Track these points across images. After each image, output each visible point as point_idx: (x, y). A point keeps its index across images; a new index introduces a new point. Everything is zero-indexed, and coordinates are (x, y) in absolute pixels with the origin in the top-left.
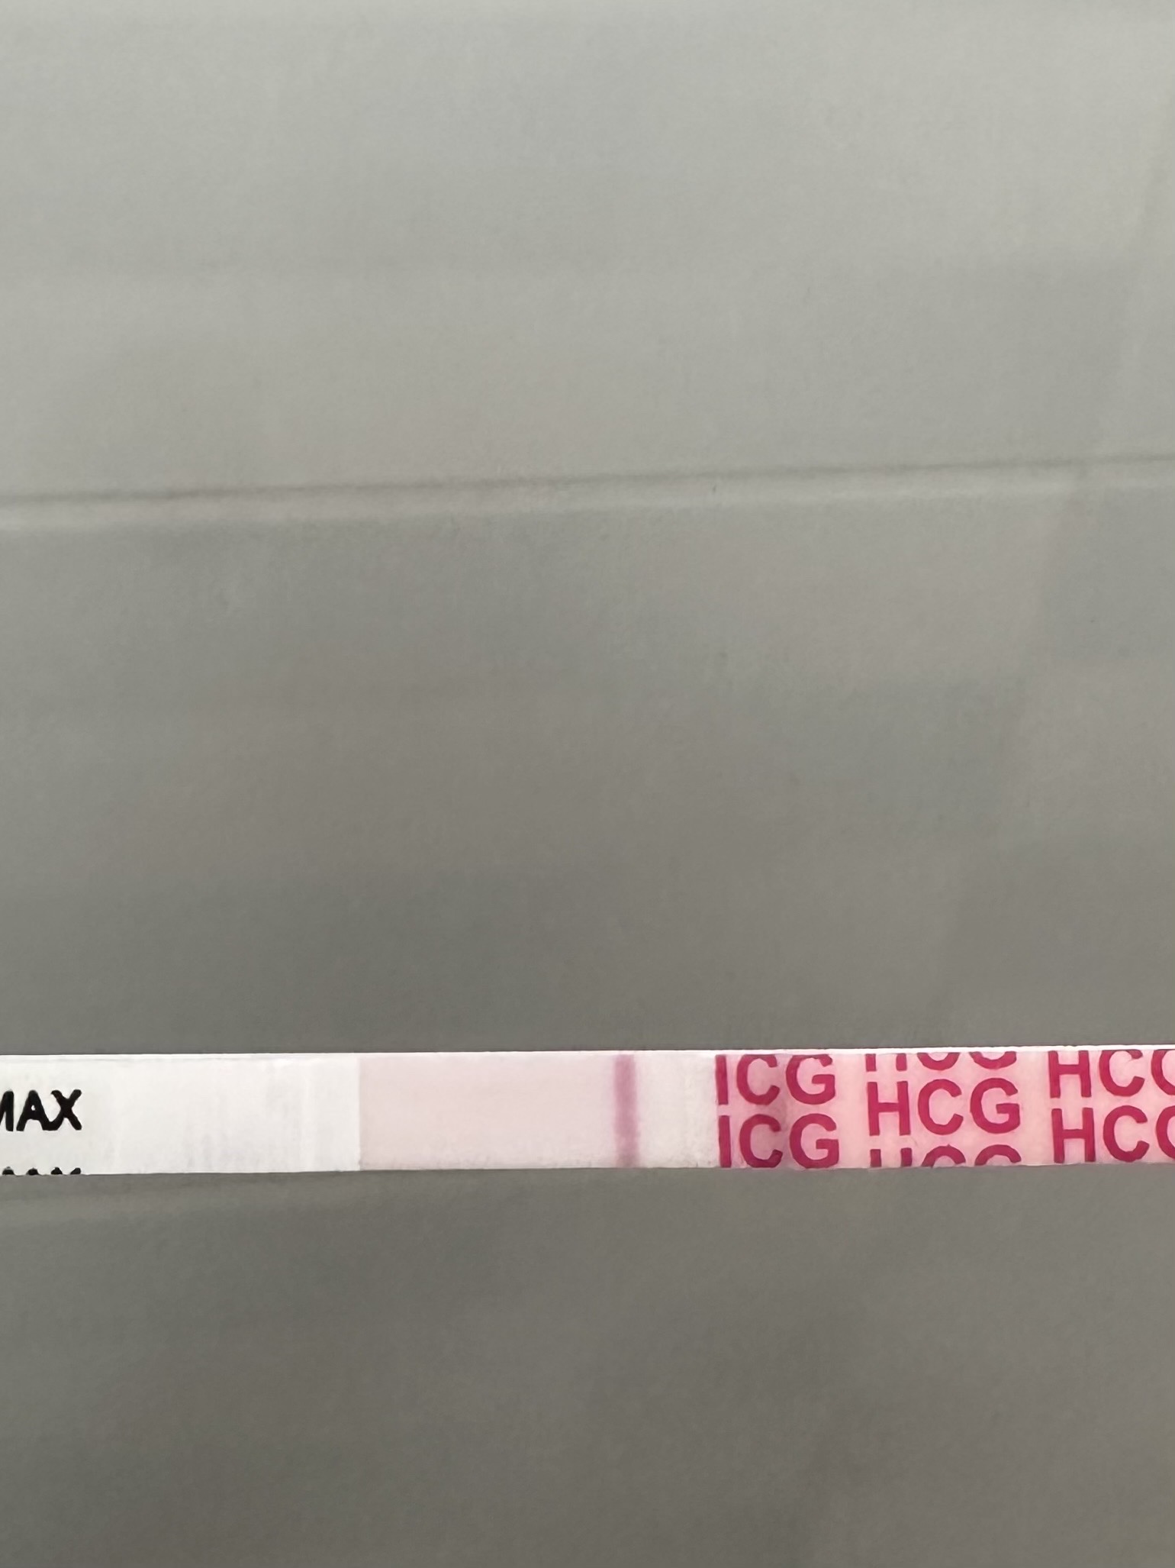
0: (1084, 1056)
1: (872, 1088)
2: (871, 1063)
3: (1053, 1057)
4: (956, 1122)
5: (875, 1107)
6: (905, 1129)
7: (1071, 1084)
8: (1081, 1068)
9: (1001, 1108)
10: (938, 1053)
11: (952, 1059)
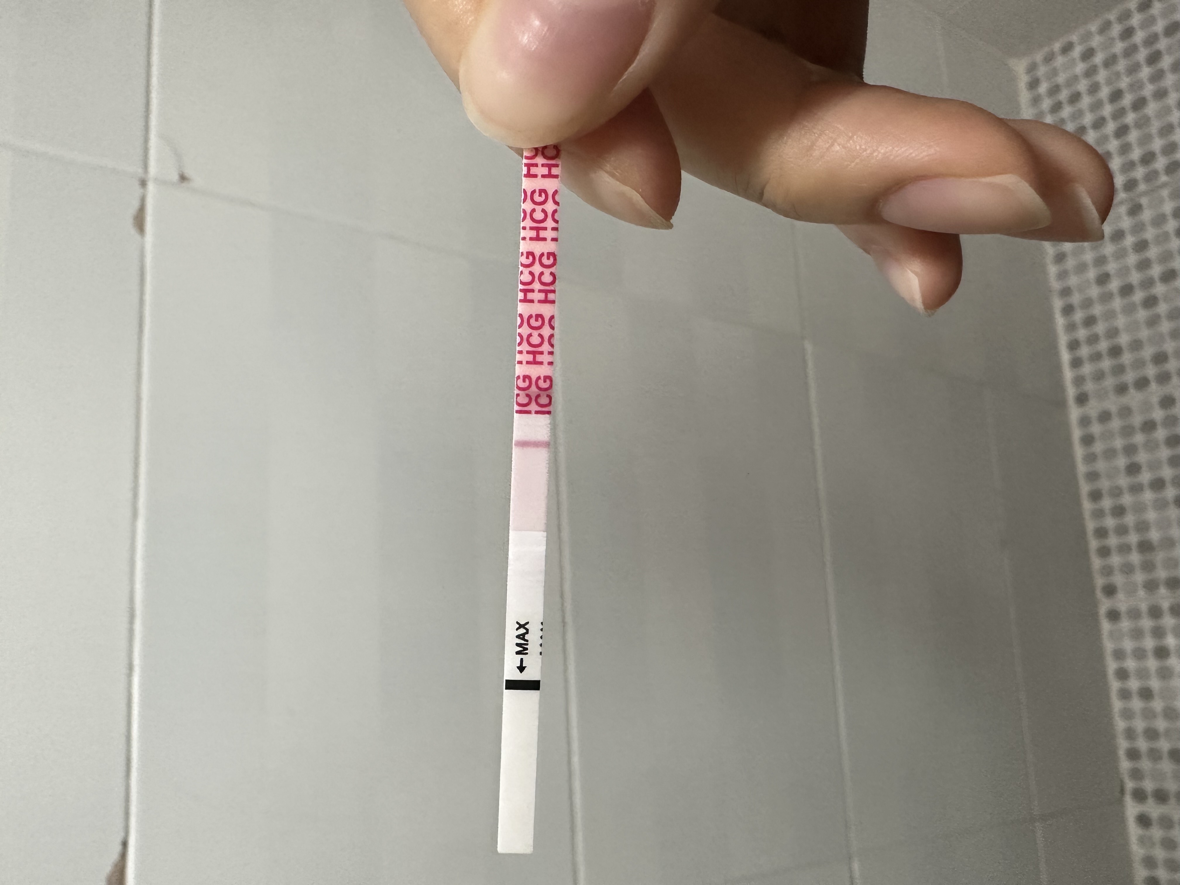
0: (521, 290)
1: (528, 363)
2: (520, 362)
3: (521, 301)
4: (540, 336)
5: (535, 362)
6: (541, 353)
7: (530, 296)
8: (525, 291)
9: (537, 320)
10: (518, 340)
11: (520, 335)
